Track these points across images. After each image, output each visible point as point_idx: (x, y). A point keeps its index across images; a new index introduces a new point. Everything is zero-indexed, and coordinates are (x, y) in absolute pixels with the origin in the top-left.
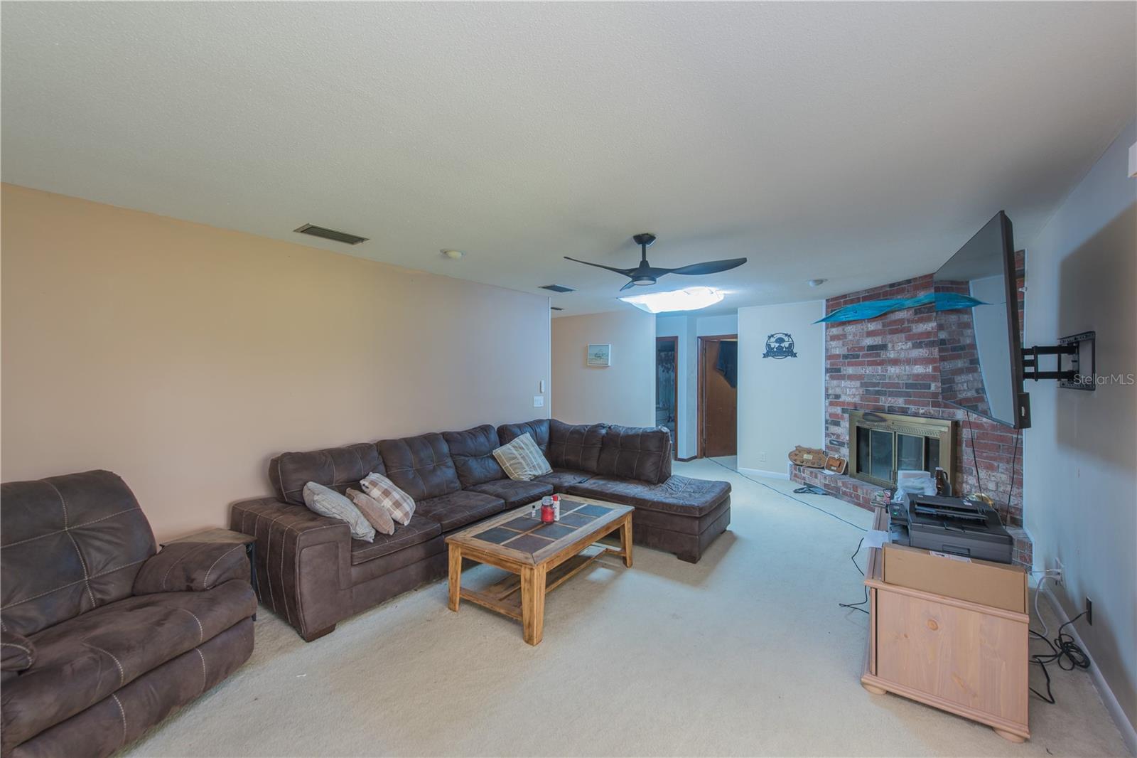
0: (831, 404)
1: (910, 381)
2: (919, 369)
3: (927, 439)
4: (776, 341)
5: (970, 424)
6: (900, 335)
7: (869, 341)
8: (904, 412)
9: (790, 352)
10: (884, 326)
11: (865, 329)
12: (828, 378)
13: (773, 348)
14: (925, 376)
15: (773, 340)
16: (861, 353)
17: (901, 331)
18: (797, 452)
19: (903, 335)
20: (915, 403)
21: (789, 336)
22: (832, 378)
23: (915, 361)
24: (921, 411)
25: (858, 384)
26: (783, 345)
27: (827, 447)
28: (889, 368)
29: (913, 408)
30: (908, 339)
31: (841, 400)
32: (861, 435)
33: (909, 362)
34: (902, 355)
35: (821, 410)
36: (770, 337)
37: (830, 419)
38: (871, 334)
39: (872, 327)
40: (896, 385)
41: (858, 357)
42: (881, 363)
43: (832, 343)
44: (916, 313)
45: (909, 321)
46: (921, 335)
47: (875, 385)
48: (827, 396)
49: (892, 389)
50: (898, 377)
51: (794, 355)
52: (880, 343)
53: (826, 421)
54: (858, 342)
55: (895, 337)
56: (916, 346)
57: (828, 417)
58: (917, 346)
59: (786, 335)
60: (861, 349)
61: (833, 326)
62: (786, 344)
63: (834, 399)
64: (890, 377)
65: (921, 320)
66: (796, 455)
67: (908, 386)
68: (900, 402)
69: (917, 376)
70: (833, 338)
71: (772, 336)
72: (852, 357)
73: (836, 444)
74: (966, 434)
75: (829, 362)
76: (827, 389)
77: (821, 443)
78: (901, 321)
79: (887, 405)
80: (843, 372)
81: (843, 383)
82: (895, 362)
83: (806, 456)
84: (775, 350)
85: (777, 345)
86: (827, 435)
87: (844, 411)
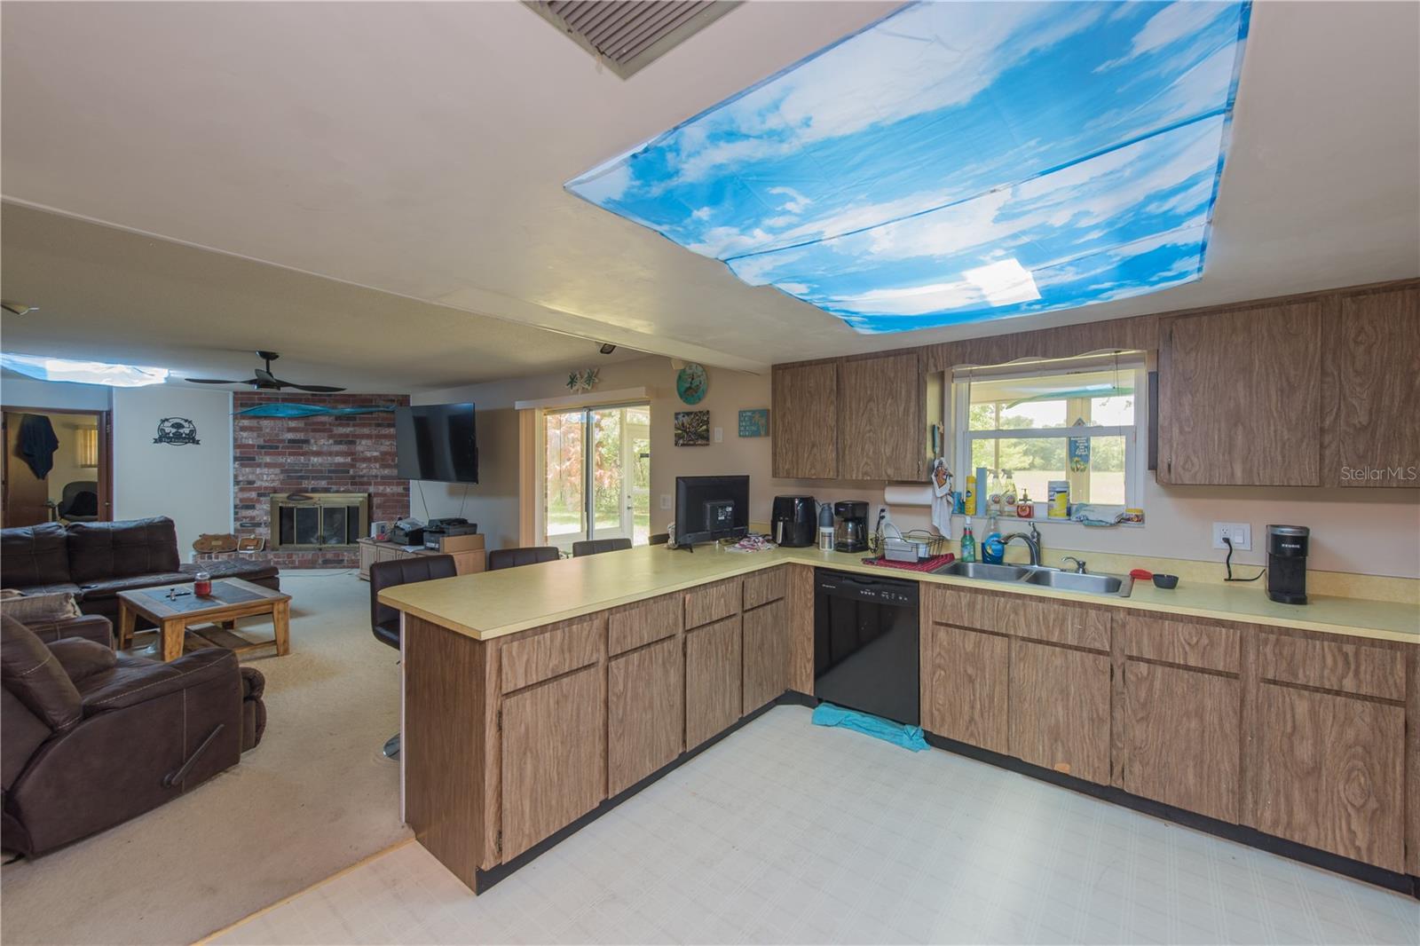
0: (242, 490)
1: (333, 468)
2: (339, 459)
3: (348, 507)
4: (173, 426)
5: (377, 495)
6: (321, 434)
7: (290, 436)
8: (327, 490)
9: (191, 438)
10: (306, 424)
11: (285, 425)
12: (237, 466)
13: (169, 434)
14: (344, 464)
15: (166, 424)
16: (281, 445)
17: (324, 431)
18: (203, 541)
19: (326, 434)
20: (336, 484)
21: (190, 422)
22: (242, 465)
23: (338, 454)
24: (342, 489)
25: (277, 471)
26: (181, 431)
27: (236, 530)
28: (312, 458)
29: (334, 488)
30: (330, 437)
31: (255, 485)
32: (285, 515)
33: (330, 454)
34: (325, 449)
35: (230, 495)
36: (163, 421)
37: (241, 505)
38: (290, 430)
39: (292, 424)
40: (321, 471)
41: (277, 447)
42: (303, 454)
43: (242, 433)
44: (336, 420)
45: (330, 424)
46: (341, 435)
47: (296, 471)
48: (237, 482)
49: (317, 474)
50: (321, 465)
51: (197, 442)
52: (302, 438)
53: (236, 507)
54: (277, 435)
55: (317, 435)
56: (336, 443)
57: (238, 502)
58: (338, 443)
59: (186, 421)
60: (283, 441)
61: (244, 418)
62: (187, 431)
63: (243, 485)
64: (312, 465)
65: (340, 425)
66: (202, 544)
67: (330, 471)
68: (323, 484)
69: (339, 464)
70: (243, 429)
71: (167, 420)
72: (270, 446)
73: (248, 526)
74: (376, 501)
75: (238, 451)
76: (236, 477)
77: (229, 527)
78: (323, 423)
79: (310, 487)
80: (258, 460)
81: (258, 471)
82: (318, 454)
83: (214, 543)
84: (171, 435)
85: (174, 430)
86: (236, 519)
87: (260, 495)
